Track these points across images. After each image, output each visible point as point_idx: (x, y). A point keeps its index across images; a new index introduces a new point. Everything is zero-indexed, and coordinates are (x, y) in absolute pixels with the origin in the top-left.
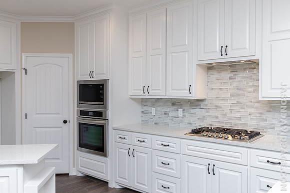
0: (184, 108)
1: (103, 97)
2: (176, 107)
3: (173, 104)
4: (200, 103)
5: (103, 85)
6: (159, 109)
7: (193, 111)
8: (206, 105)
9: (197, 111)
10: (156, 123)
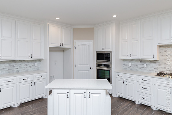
0: (146, 63)
1: (110, 58)
2: (142, 63)
3: (141, 62)
4: (156, 62)
5: (110, 53)
6: (133, 64)
7: (151, 65)
8: (159, 63)
9: (154, 65)
10: (131, 70)
